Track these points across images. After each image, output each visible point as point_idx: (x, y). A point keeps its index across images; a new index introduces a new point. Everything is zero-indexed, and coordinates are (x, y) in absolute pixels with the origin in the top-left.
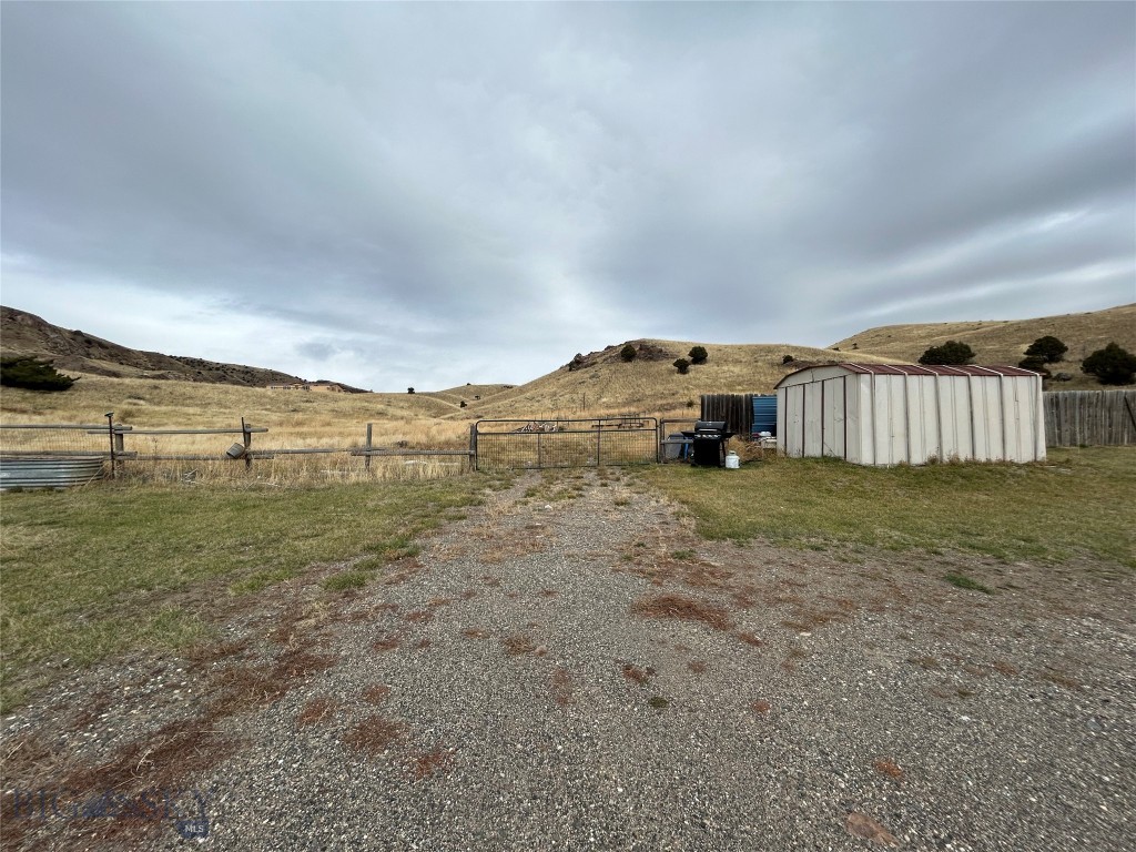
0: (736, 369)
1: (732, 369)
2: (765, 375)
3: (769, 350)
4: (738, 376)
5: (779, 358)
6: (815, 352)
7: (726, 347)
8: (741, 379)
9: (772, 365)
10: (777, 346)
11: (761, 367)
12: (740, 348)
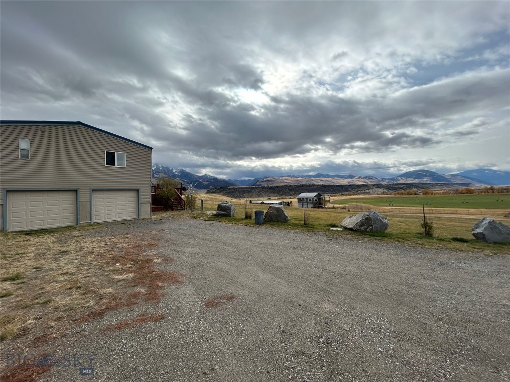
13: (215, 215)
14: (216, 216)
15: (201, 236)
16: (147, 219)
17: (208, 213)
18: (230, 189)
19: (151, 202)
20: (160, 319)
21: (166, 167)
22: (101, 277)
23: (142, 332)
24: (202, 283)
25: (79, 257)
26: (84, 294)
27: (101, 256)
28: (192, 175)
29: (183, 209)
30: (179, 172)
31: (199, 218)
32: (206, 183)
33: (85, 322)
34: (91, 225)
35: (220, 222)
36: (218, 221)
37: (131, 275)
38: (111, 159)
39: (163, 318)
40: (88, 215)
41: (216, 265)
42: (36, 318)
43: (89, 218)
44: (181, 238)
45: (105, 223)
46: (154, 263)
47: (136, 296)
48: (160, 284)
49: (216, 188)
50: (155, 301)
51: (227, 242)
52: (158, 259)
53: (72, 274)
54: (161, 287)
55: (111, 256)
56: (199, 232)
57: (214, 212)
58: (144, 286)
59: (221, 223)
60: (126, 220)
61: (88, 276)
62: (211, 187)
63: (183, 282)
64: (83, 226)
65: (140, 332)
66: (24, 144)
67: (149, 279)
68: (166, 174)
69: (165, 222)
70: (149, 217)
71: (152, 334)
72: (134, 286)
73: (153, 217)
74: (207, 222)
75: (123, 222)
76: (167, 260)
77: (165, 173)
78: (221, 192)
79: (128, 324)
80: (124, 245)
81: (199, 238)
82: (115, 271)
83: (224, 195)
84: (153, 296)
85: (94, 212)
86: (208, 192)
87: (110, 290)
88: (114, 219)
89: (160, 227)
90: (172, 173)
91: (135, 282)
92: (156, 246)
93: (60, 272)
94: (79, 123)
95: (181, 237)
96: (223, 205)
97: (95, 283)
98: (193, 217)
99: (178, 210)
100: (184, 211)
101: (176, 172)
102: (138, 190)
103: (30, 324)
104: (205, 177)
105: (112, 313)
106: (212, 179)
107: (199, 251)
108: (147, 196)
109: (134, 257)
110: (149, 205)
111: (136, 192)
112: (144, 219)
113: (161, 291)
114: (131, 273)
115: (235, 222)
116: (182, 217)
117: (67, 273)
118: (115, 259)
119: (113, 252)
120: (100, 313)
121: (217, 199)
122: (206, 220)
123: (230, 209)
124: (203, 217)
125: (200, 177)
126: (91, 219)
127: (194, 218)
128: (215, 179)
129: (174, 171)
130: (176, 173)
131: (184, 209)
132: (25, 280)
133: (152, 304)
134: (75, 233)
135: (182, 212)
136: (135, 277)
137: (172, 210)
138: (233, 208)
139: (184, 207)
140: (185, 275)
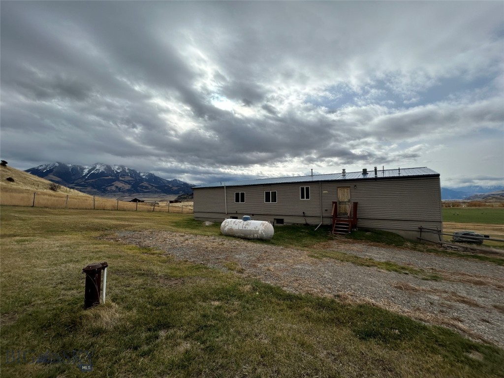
21: (133, 170)
28: (161, 179)
30: (146, 176)
32: (176, 188)
68: (133, 177)
77: (131, 176)
90: (140, 176)
104: (175, 183)
106: (182, 185)
125: (169, 182)
129: (142, 174)
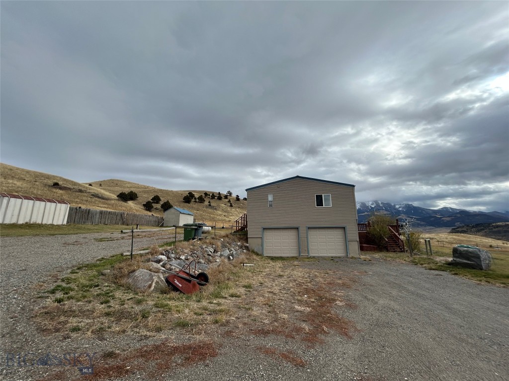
0: (19, 184)
1: (15, 182)
2: (38, 189)
3: (48, 177)
4: (18, 187)
5: (51, 182)
6: (75, 184)
7: (18, 169)
8: (20, 189)
9: (45, 185)
10: (54, 176)
11: (37, 185)
12: (28, 172)
13: (450, 264)
14: (451, 266)
15: (411, 288)
16: (355, 258)
17: (438, 259)
18: (498, 226)
19: (358, 240)
20: (301, 365)
21: (387, 204)
22: (288, 303)
23: (278, 369)
24: (375, 351)
25: (285, 282)
26: (269, 312)
27: (300, 285)
28: (423, 210)
29: (402, 251)
30: (403, 208)
31: (422, 264)
32: (448, 219)
33: (254, 334)
34: (308, 258)
35: (456, 274)
36: (453, 272)
37: (308, 309)
38: (319, 201)
39: (303, 366)
40: (306, 249)
41: (413, 334)
42: (237, 318)
43: (307, 252)
44: (382, 286)
45: (318, 257)
46: (336, 304)
47: (299, 330)
48: (325, 329)
49: (468, 226)
50: (309, 344)
51: (455, 306)
52: (341, 301)
53: (275, 294)
54: (325, 332)
55: (306, 287)
56: (412, 283)
57: (450, 259)
58: (312, 325)
59: (456, 277)
60: (336, 257)
61: (281, 299)
62: (458, 224)
63: (351, 338)
64: (303, 258)
65: (277, 366)
66: (270, 198)
67: (321, 319)
69: (373, 264)
70: (358, 256)
71: (283, 376)
72: (304, 321)
73: (362, 257)
74: (433, 271)
75: (332, 259)
76: (351, 306)
77: (386, 210)
78: (479, 231)
79: (275, 353)
80: (321, 280)
81: (408, 291)
82: (300, 302)
83: (487, 235)
84: (311, 339)
85: (310, 247)
86: (454, 231)
87: (286, 316)
88: (326, 255)
89: (365, 268)
90: (395, 209)
91: (306, 318)
92: (348, 287)
93: (269, 290)
94: (298, 177)
95: (382, 283)
96: (462, 249)
97: (282, 306)
98: (413, 262)
99: (395, 251)
100: (402, 254)
101: (400, 207)
102: (344, 228)
103: (232, 320)
104: (445, 211)
105: (273, 336)
106: (457, 213)
107: (397, 307)
108: (354, 234)
109: (322, 293)
110: (356, 243)
111: (343, 230)
112: (352, 258)
113: (323, 337)
114: (309, 307)
115: (489, 280)
116: (398, 260)
117: (272, 292)
118: (307, 291)
119: (309, 284)
120: (266, 332)
121: (471, 241)
122: (431, 269)
123: (478, 257)
124: (429, 263)
125: (435, 212)
126: (308, 253)
127: (415, 263)
128: (463, 213)
129: (397, 207)
130: (400, 209)
131: (404, 251)
132: (251, 290)
133: (305, 346)
134: (296, 263)
135: (399, 254)
136: (311, 312)
137: (388, 251)
138: (483, 256)
139: (404, 248)
140: (359, 331)
